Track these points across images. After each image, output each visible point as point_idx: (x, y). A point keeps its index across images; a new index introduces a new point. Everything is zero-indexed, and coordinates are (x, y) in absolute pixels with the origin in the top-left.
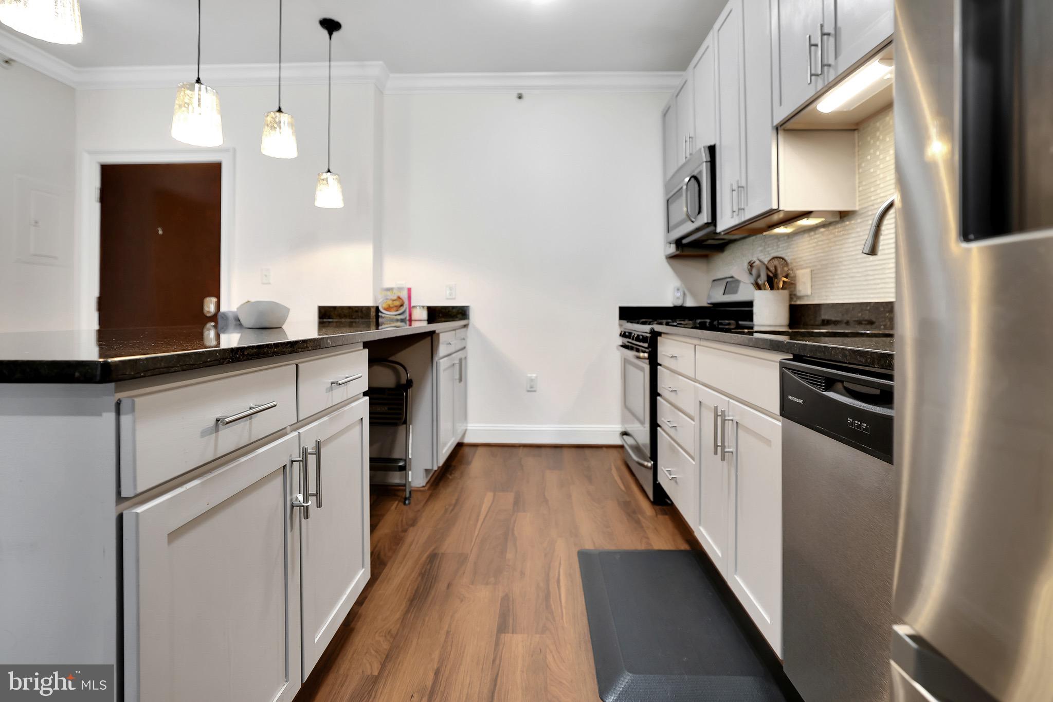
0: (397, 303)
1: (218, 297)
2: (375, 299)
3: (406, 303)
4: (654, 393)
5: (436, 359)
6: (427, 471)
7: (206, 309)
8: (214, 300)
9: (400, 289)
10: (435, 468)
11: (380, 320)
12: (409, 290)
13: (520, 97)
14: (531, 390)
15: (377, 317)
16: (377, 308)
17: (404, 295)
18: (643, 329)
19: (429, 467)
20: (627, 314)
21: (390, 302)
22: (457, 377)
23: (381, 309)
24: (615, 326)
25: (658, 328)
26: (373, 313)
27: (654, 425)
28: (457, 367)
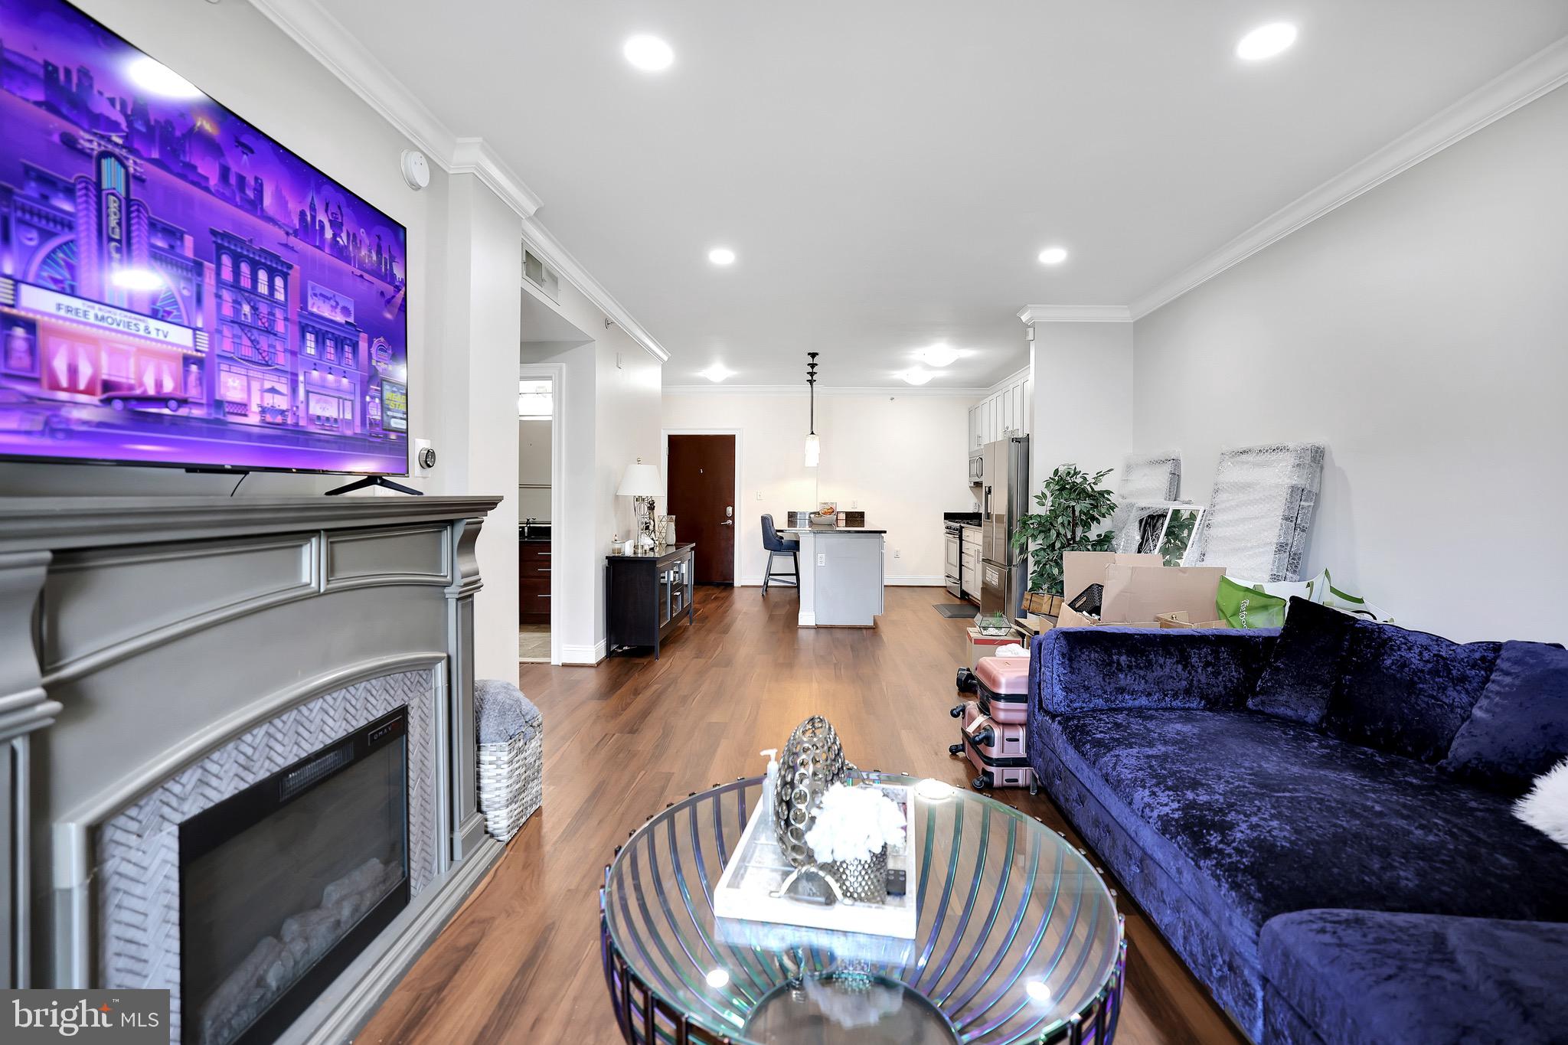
0: (830, 511)
1: (734, 507)
3: (835, 511)
4: (961, 552)
7: (727, 512)
8: (731, 507)
12: (836, 503)
13: (892, 399)
14: (897, 557)
17: (834, 506)
18: (957, 525)
20: (949, 516)
21: (826, 510)
24: (941, 524)
25: (962, 525)
27: (961, 565)
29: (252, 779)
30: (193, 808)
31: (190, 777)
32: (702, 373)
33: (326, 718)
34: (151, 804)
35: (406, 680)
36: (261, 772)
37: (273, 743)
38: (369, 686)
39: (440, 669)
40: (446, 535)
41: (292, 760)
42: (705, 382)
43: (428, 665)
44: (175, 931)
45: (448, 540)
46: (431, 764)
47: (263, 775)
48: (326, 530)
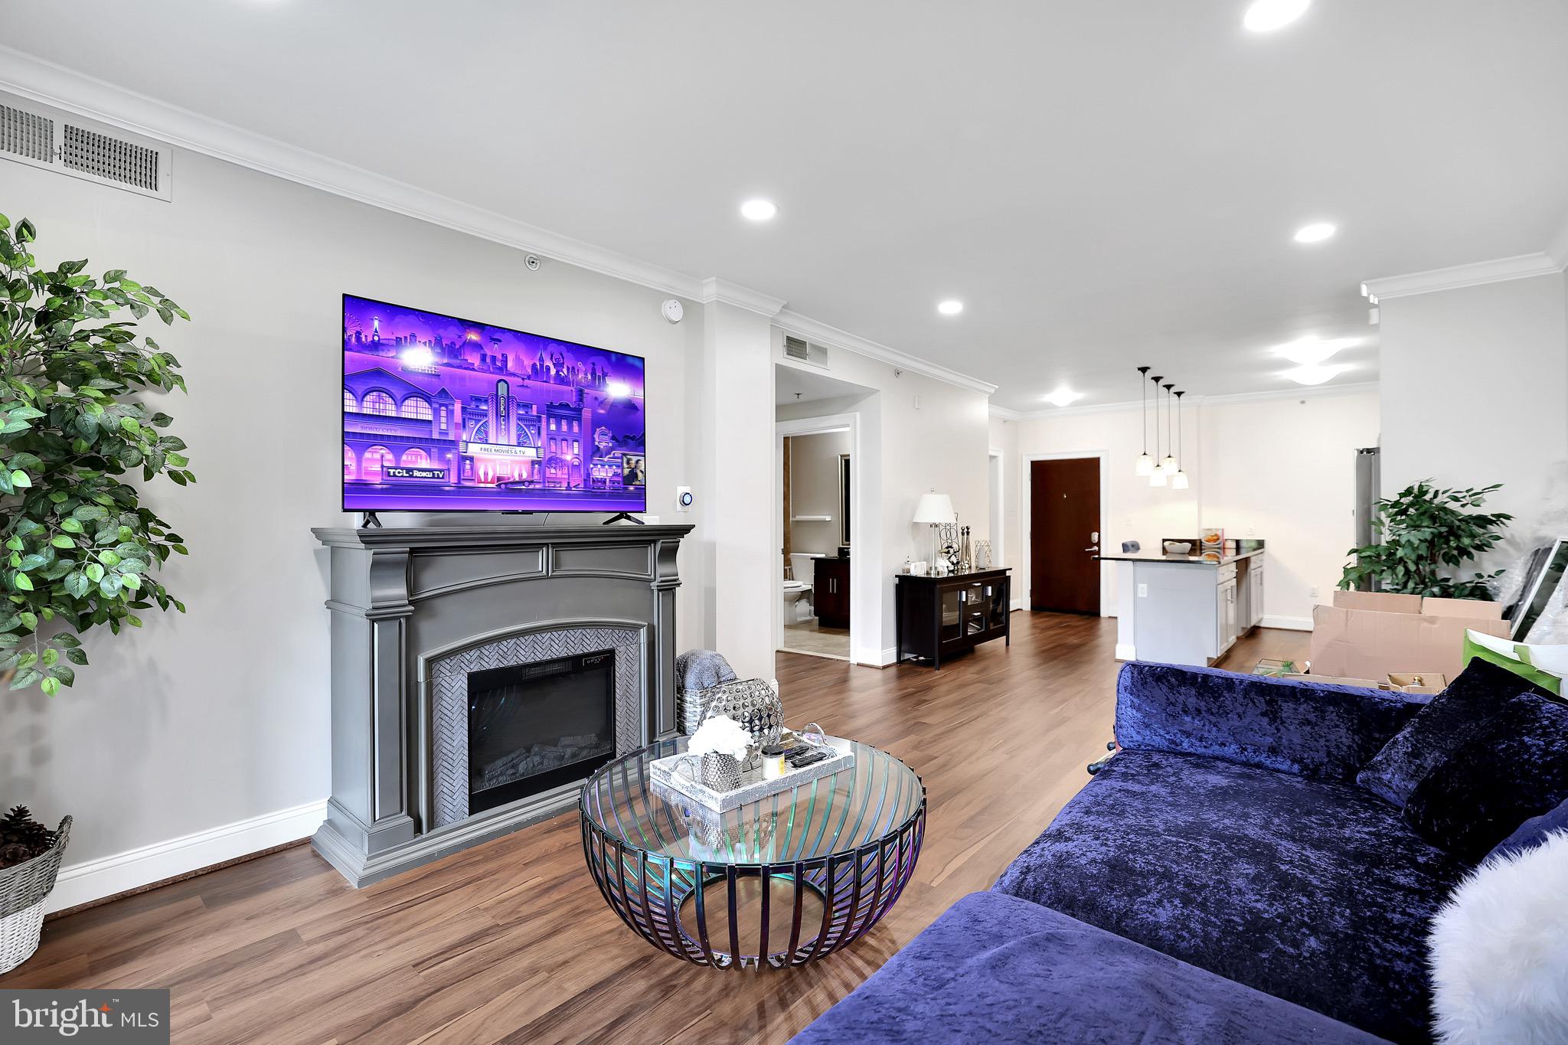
0: (1215, 538)
1: (1099, 532)
2: (1199, 536)
3: (1221, 538)
5: (1249, 570)
6: (1243, 628)
7: (1093, 539)
8: (1097, 534)
9: (1217, 530)
10: (1249, 627)
11: (1203, 547)
12: (1223, 530)
13: (1303, 402)
15: (1201, 546)
16: (1201, 542)
17: (1220, 533)
19: (1244, 626)
21: (1210, 537)
22: (1259, 582)
23: (1203, 541)
26: (1198, 544)
28: (1259, 576)
29: (505, 664)
30: (475, 668)
31: (475, 653)
32: (1047, 398)
33: (553, 643)
34: (456, 660)
35: (614, 634)
36: (512, 662)
37: (518, 648)
38: (584, 632)
39: (643, 632)
40: (650, 550)
41: (530, 660)
42: (1050, 407)
43: (636, 628)
44: (466, 720)
45: (652, 553)
46: (635, 689)
47: (512, 663)
48: (551, 544)
